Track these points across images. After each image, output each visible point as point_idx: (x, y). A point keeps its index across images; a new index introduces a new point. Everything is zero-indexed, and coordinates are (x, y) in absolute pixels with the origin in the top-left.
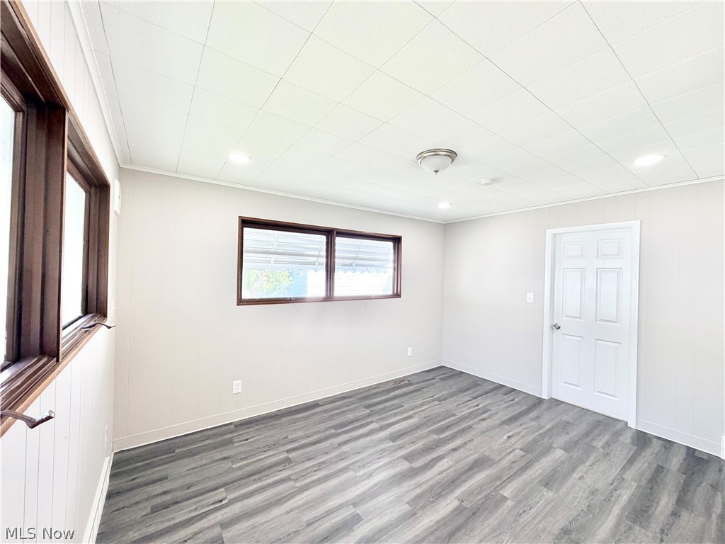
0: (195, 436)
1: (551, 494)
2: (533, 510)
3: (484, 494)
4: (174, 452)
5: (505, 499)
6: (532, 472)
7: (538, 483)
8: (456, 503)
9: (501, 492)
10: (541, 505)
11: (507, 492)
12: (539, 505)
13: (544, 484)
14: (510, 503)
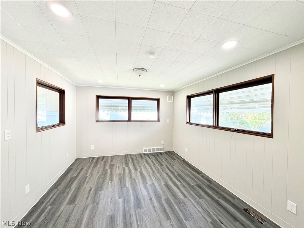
0: (178, 156)
1: (108, 214)
2: (110, 202)
3: (125, 194)
4: (171, 155)
5: (119, 198)
6: (120, 218)
7: (115, 214)
8: (127, 186)
9: (122, 199)
10: (108, 206)
11: (121, 200)
12: (109, 205)
13: (113, 216)
14: (117, 198)
